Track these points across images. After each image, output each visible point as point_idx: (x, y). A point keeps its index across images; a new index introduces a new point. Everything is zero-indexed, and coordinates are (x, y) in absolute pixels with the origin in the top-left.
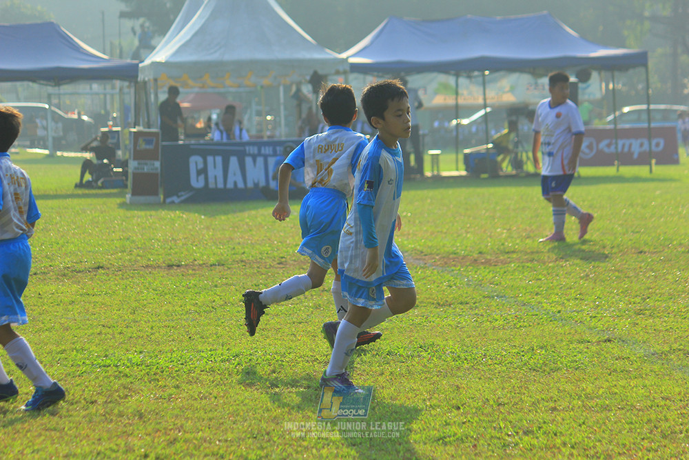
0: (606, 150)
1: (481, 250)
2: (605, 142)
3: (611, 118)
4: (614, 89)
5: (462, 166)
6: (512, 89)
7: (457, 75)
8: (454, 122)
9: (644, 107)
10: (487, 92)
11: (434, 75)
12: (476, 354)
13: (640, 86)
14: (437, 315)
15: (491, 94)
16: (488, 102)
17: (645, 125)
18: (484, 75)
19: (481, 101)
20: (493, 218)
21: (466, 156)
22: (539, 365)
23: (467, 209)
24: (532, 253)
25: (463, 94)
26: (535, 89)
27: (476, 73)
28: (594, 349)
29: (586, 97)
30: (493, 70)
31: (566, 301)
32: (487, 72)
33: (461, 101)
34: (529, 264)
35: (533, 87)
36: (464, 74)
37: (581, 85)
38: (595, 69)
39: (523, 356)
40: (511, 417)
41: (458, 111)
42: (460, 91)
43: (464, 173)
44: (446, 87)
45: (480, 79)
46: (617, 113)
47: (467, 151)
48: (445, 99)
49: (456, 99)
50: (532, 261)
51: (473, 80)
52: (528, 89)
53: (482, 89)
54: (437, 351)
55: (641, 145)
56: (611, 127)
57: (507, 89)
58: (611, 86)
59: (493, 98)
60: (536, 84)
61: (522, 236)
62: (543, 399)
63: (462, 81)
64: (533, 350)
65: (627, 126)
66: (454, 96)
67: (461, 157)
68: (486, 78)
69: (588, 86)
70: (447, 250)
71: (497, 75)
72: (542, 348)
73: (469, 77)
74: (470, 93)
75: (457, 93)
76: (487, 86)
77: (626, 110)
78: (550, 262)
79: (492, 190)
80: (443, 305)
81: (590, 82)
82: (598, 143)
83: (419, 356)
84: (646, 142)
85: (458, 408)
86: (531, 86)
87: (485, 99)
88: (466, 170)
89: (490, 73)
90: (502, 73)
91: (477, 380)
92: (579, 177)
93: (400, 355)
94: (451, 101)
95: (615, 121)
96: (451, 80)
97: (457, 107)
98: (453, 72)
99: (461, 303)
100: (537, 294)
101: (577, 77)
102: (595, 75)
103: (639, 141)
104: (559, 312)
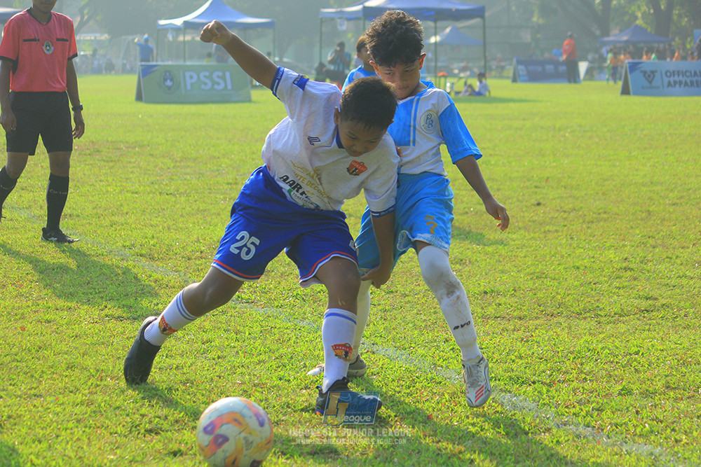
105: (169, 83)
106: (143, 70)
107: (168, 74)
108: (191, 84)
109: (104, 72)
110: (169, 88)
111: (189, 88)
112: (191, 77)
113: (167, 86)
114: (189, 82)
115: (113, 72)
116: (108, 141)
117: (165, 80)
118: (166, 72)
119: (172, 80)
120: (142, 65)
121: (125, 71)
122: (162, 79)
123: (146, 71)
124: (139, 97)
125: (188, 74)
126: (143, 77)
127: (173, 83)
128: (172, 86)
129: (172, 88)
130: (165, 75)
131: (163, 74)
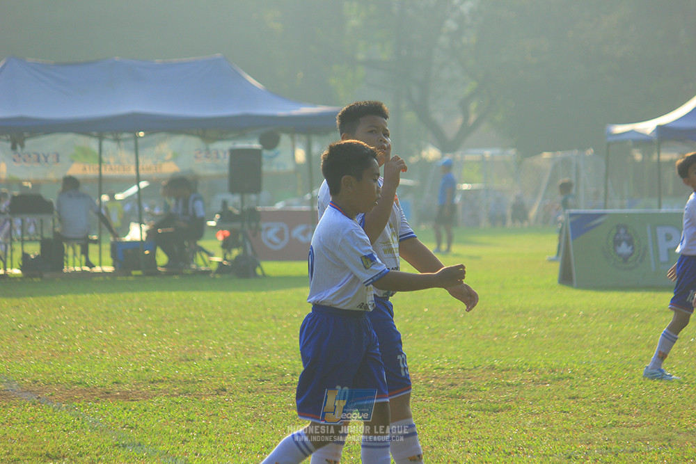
0: (302, 239)
2: (301, 228)
3: (308, 197)
6: (175, 158)
7: (101, 138)
10: (140, 160)
11: (70, 137)
15: (146, 163)
16: (142, 173)
18: (136, 138)
19: (133, 172)
24: (186, 382)
25: (109, 163)
26: (206, 157)
27: (126, 135)
29: (274, 169)
30: (149, 131)
32: (141, 134)
33: (106, 172)
35: (203, 155)
36: (111, 137)
37: (265, 153)
38: (287, 132)
42: (105, 158)
43: (109, 269)
44: (85, 152)
45: (132, 143)
48: (84, 169)
49: (100, 169)
50: (184, 394)
51: (122, 144)
52: (196, 157)
53: (133, 156)
57: (169, 156)
59: (149, 169)
60: (208, 151)
63: (108, 145)
66: (97, 166)
68: (140, 141)
69: (277, 154)
71: (155, 137)
73: (117, 140)
74: (118, 160)
75: (100, 161)
76: (140, 152)
80: (55, 458)
81: (279, 149)
82: (291, 228)
86: (200, 153)
87: (137, 170)
88: (114, 265)
89: (146, 135)
90: (162, 135)
92: (264, 275)
94: (92, 172)
95: (312, 200)
96: (93, 144)
97: (100, 179)
98: (95, 133)
101: (261, 142)
102: (285, 139)
105: (624, 249)
106: (573, 224)
107: (622, 231)
108: (668, 250)
109: (509, 223)
110: (625, 258)
112: (669, 237)
113: (620, 255)
114: (663, 245)
115: (526, 224)
116: (493, 368)
117: (617, 243)
118: (618, 227)
119: (630, 242)
120: (572, 216)
121: (545, 221)
122: (611, 241)
123: (580, 225)
124: (566, 278)
125: (662, 231)
126: (573, 238)
127: (633, 248)
128: (631, 255)
129: (630, 260)
130: (618, 233)
131: (614, 231)
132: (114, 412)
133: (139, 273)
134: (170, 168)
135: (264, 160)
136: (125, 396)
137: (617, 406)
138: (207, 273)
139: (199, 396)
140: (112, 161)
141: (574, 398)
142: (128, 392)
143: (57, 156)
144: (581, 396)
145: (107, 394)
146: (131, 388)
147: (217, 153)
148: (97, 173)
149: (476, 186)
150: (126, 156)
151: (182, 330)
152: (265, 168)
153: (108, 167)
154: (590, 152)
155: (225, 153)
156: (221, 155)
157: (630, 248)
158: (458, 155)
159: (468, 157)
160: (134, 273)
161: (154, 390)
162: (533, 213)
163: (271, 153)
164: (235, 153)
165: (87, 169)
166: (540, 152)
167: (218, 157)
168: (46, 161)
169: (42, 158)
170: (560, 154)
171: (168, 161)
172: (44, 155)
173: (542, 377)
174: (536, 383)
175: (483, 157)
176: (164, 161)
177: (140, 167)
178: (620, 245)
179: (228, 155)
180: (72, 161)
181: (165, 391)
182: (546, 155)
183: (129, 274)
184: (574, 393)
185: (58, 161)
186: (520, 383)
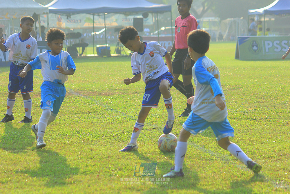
1: (103, 89)
3: (156, 32)
4: (158, 20)
5: (96, 52)
6: (116, 21)
7: (94, 15)
8: (93, 33)
9: (170, 27)
10: (106, 21)
11: (84, 14)
12: (100, 135)
13: (169, 19)
14: (84, 118)
15: (108, 22)
16: (107, 26)
17: (171, 36)
19: (103, 25)
20: (108, 74)
21: (98, 48)
22: (126, 139)
23: (98, 71)
24: (124, 90)
25: (96, 22)
26: (126, 20)
27: (101, 14)
28: (148, 132)
29: (147, 24)
30: (108, 13)
31: (137, 111)
32: (106, 14)
33: (95, 25)
34: (123, 95)
35: (125, 20)
36: (97, 14)
37: (144, 19)
38: (151, 13)
39: (119, 135)
40: (113, 163)
41: (94, 29)
42: (95, 21)
43: (96, 55)
44: (89, 19)
45: (103, 16)
46: (159, 30)
47: (98, 46)
48: (89, 24)
50: (124, 93)
51: (100, 17)
52: (123, 21)
53: (104, 20)
54: (83, 133)
55: (169, 44)
56: (157, 36)
58: (157, 19)
59: (108, 24)
60: (126, 18)
61: (120, 82)
62: (127, 155)
63: (96, 17)
64: (123, 133)
65: (164, 36)
66: (93, 23)
67: (95, 48)
68: (106, 16)
69: (148, 19)
70: (89, 88)
71: (110, 14)
72: (127, 132)
73: (99, 15)
74: (99, 22)
75: (94, 22)
76: (106, 19)
77: (163, 28)
78: (131, 94)
79: (108, 63)
80: (87, 113)
81: (148, 18)
83: (76, 135)
84: (171, 42)
85: (92, 159)
86: (124, 19)
87: (105, 25)
88: (97, 54)
90: (112, 14)
91: (100, 146)
93: (68, 135)
94: (91, 25)
95: (158, 34)
96: (91, 17)
97: (94, 28)
98: (92, 13)
99: (94, 112)
100: (126, 108)
101: (143, 16)
102: (150, 15)
103: (168, 42)
104: (135, 116)
105: (255, 48)
106: (239, 40)
107: (254, 42)
108: (269, 48)
109: (217, 40)
110: (255, 51)
111: (267, 50)
112: (269, 44)
113: (254, 50)
114: (267, 47)
115: (222, 40)
117: (253, 46)
118: (253, 41)
119: (257, 46)
120: (239, 38)
121: (230, 39)
122: (251, 46)
123: (241, 41)
124: (237, 57)
125: (266, 43)
126: (240, 44)
127: (258, 48)
128: (257, 50)
129: (257, 51)
130: (253, 43)
131: (252, 43)
132: (103, 99)
133: (105, 56)
134: (115, 24)
135: (144, 21)
136: (106, 94)
137: (257, 96)
138: (126, 56)
139: (129, 94)
140: (97, 22)
141: (244, 94)
142: (106, 93)
143: (81, 21)
144: (246, 93)
145: (100, 94)
146: (107, 92)
147: (129, 19)
148: (93, 26)
149: (207, 29)
150: (101, 20)
151: (121, 74)
152: (144, 24)
153: (96, 24)
154: (242, 18)
155: (132, 19)
156: (131, 20)
157: (257, 48)
158: (201, 20)
159: (204, 20)
160: (104, 56)
161: (114, 92)
162: (224, 37)
163: (146, 19)
164: (135, 19)
165: (90, 24)
166: (227, 18)
167: (129, 21)
168: (77, 22)
169: (76, 21)
170: (232, 19)
171: (115, 22)
172: (76, 20)
173: (233, 88)
174: (231, 89)
175: (209, 20)
176: (113, 22)
177: (106, 23)
178: (254, 47)
179: (133, 20)
180: (85, 22)
181: (118, 93)
182: (228, 19)
183: (102, 57)
184: (244, 93)
185: (81, 22)
186: (227, 90)
